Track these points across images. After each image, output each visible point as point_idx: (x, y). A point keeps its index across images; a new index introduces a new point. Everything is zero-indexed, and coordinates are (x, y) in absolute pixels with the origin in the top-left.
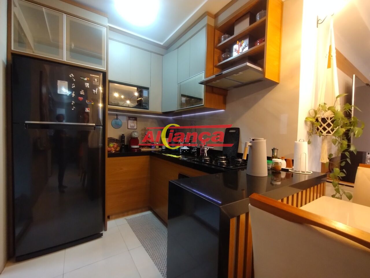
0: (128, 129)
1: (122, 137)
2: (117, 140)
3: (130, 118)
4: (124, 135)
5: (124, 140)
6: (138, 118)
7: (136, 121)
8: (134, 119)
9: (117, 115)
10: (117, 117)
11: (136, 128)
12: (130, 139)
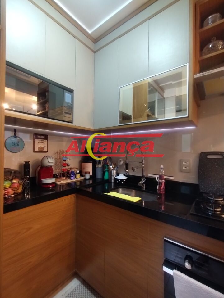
0: (34, 152)
1: (26, 165)
2: (15, 172)
3: (37, 136)
4: (29, 163)
5: (29, 171)
6: (49, 136)
7: (46, 141)
8: (43, 137)
9: (15, 130)
10: (15, 134)
11: (46, 151)
12: (39, 168)
